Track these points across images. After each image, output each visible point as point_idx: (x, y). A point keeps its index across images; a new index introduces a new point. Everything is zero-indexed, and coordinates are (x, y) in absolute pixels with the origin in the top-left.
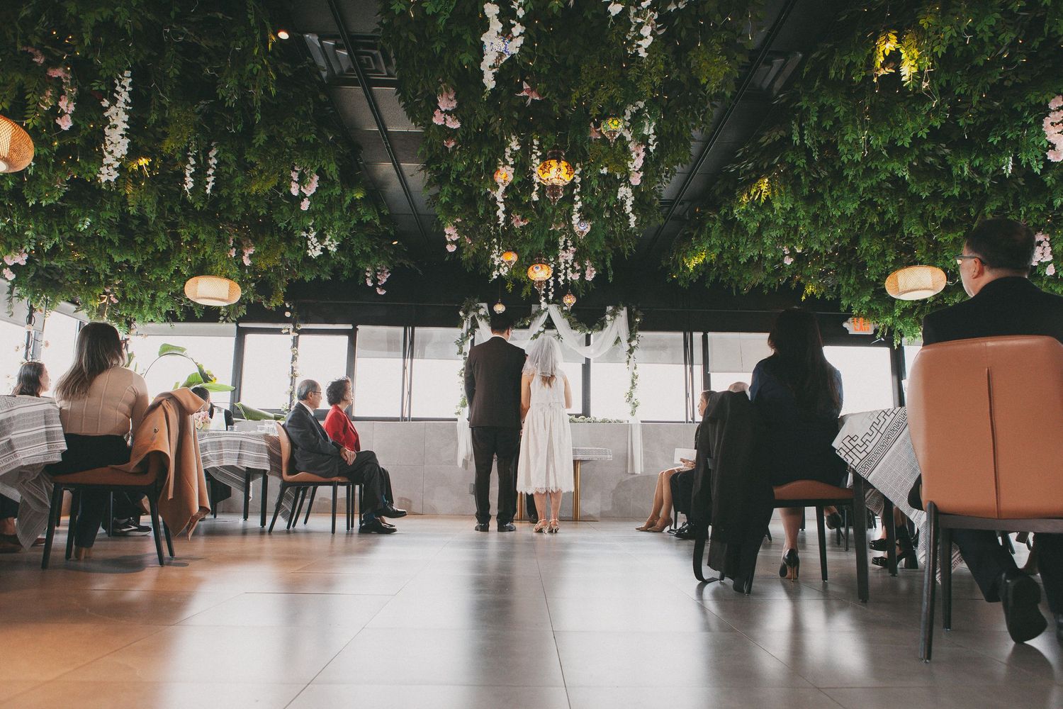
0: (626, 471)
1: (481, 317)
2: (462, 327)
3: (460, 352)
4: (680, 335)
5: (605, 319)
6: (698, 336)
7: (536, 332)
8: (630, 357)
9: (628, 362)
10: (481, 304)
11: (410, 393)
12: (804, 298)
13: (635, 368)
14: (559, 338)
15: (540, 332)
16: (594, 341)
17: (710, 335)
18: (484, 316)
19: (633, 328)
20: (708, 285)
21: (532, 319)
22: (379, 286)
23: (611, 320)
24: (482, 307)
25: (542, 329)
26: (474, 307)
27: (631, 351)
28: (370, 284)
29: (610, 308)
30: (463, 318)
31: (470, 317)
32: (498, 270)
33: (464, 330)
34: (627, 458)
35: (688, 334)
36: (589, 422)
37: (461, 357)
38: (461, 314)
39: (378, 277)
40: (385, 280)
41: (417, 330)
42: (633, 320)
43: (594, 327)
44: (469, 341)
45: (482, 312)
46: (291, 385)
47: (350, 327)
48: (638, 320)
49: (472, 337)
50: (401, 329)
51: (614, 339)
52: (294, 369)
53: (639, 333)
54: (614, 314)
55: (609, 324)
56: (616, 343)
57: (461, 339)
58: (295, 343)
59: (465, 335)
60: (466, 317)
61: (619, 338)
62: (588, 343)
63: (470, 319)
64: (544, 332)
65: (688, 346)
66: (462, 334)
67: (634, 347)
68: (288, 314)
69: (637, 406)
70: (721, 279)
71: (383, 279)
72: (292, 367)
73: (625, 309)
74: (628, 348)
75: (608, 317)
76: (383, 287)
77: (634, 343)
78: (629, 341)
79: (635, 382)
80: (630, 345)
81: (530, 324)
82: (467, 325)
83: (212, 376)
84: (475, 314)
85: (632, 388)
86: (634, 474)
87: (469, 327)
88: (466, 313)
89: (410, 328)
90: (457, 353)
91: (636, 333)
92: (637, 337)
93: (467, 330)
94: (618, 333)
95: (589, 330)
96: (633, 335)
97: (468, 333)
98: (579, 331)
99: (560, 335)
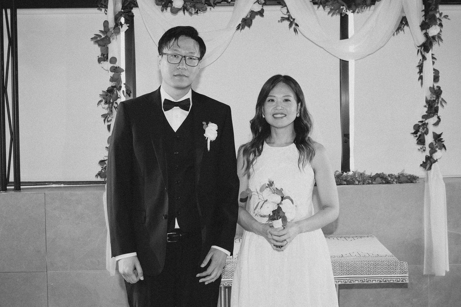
0: (420, 271)
2: (106, 7)
3: (104, 57)
7: (245, 14)
8: (424, 58)
11: (15, 137)
13: (435, 78)
14: (290, 25)
15: (253, 14)
16: (356, 31)
25: (257, 8)
27: (426, 46)
33: (111, 17)
36: (350, 183)
41: (22, 14)
43: (358, 1)
44: (123, 34)
51: (397, 22)
53: (443, 9)
56: (399, 29)
57: (103, 33)
59: (112, 24)
61: (405, 17)
62: (344, 34)
64: (261, 13)
66: (106, 23)
67: (434, 37)
74: (422, 39)
77: (433, 31)
78: (424, 26)
80: (426, 35)
82: (115, 4)
86: (433, 275)
87: (119, 6)
89: (9, 11)
90: (100, 60)
91: (437, 8)
92: (438, 16)
93: (115, 12)
94: (403, 11)
95: (349, 7)
96: (431, 13)
97: (117, 19)
98: (328, 9)
99: (293, 15)
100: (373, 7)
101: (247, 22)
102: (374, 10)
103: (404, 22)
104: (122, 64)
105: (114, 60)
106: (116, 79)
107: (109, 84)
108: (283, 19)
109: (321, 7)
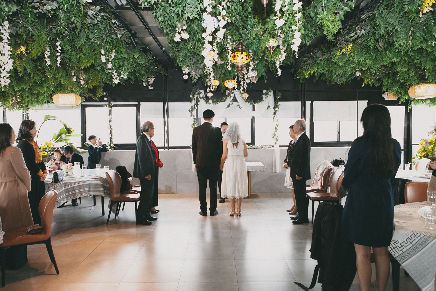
0: (272, 172)
1: (200, 98)
2: (192, 102)
3: (191, 115)
4: (299, 103)
5: (262, 97)
6: (308, 103)
7: (228, 104)
8: (274, 116)
9: (274, 118)
10: (201, 91)
11: (168, 136)
12: (363, 85)
13: (277, 121)
14: (239, 107)
15: (230, 104)
16: (257, 108)
17: (315, 102)
18: (202, 97)
19: (276, 101)
20: (315, 81)
21: (226, 98)
22: (150, 85)
23: (266, 97)
24: (201, 93)
25: (231, 103)
26: (197, 93)
27: (275, 113)
28: (145, 85)
29: (265, 91)
30: (192, 98)
31: (195, 97)
32: (210, 88)
33: (193, 105)
34: (273, 165)
35: (304, 102)
36: (254, 148)
37: (192, 117)
38: (191, 96)
39: (149, 80)
40: (152, 82)
41: (170, 104)
42: (276, 97)
43: (257, 101)
44: (195, 110)
45: (201, 95)
46: (110, 133)
47: (136, 103)
48: (278, 97)
49: (197, 108)
50: (162, 104)
51: (267, 107)
52: (111, 126)
53: (280, 103)
54: (267, 94)
55: (264, 99)
56: (268, 108)
57: (191, 109)
58: (110, 112)
59: (193, 107)
60: (194, 98)
61: (269, 105)
62: (254, 110)
63: (195, 99)
64: (232, 104)
65: (303, 109)
66: (192, 107)
67: (277, 111)
68: (105, 99)
69: (278, 140)
70: (322, 78)
71: (151, 81)
72: (110, 125)
73: (272, 91)
74: (274, 111)
75: (264, 96)
76: (151, 85)
77: (276, 109)
78: (274, 108)
79: (277, 128)
80: (275, 110)
81: (225, 100)
82: (194, 102)
83: (71, 129)
84: (198, 96)
85: (275, 131)
86: (276, 173)
87: (195, 102)
88: (193, 96)
89: (166, 103)
90: (190, 116)
91: (278, 102)
92: (278, 105)
93: (194, 104)
94: (269, 104)
95: (255, 103)
96: (276, 104)
97: (194, 106)
98: (249, 103)
99: (240, 105)
100: (261, 102)
101: (228, 106)
102: (261, 103)
103: (269, 106)
104: (195, 117)
105: (194, 116)
106: (194, 121)
107: (193, 122)
108: (238, 106)
109: (247, 103)
